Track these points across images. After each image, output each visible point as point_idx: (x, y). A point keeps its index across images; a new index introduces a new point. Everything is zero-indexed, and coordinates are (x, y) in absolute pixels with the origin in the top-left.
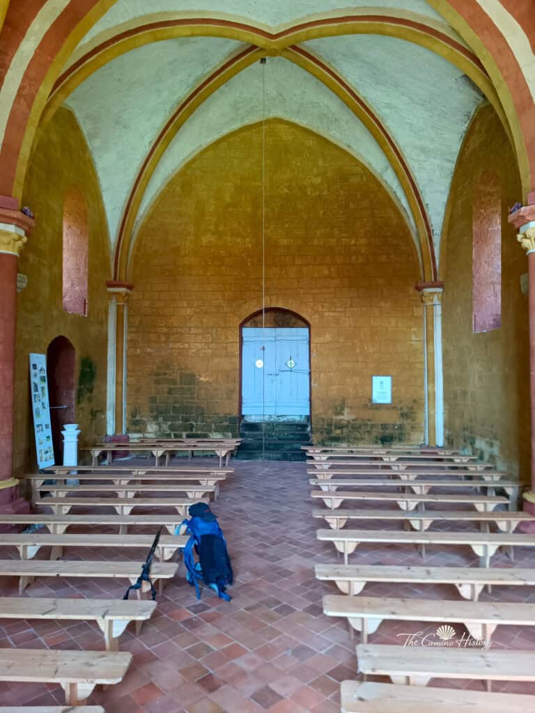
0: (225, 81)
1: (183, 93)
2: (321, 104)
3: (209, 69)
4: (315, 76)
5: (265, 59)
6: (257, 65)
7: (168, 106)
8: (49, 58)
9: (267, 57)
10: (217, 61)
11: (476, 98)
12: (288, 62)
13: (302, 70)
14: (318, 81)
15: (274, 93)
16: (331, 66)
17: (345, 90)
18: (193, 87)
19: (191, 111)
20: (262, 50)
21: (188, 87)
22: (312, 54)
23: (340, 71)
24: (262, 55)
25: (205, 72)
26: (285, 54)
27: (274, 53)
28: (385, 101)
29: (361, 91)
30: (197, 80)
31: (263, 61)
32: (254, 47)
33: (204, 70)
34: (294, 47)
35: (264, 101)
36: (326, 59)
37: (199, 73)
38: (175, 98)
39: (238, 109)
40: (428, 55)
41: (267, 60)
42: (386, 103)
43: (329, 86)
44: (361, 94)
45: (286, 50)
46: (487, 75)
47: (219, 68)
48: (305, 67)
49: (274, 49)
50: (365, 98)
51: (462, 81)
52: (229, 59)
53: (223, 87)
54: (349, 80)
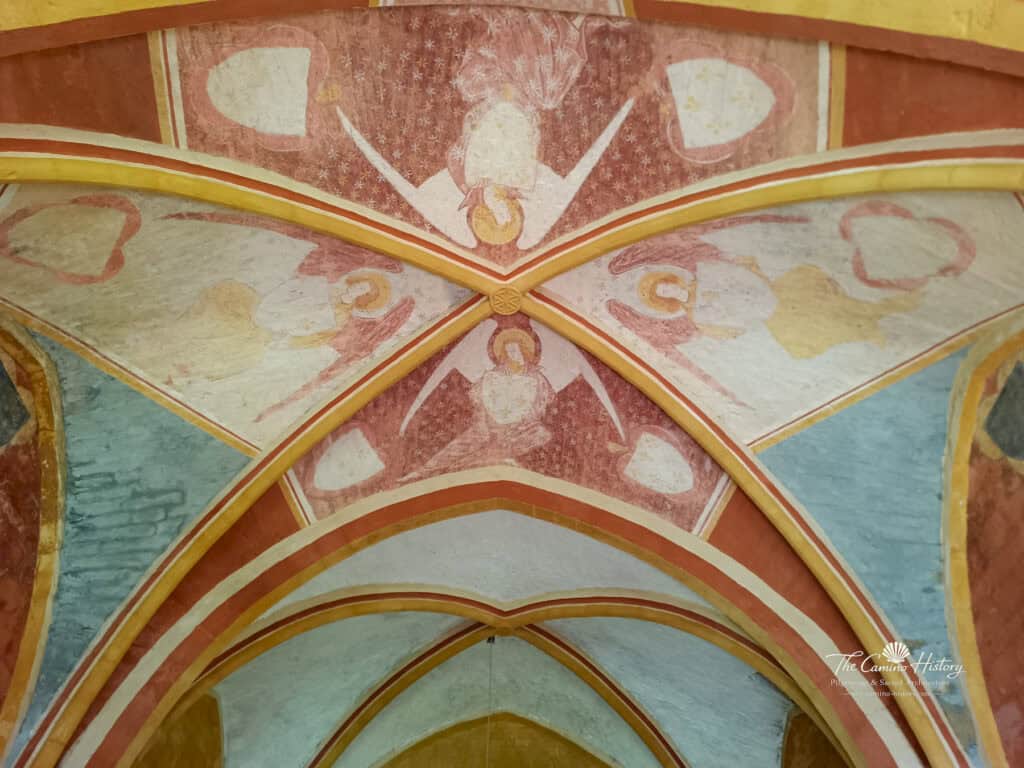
0: (438, 663)
1: (377, 676)
2: (570, 697)
3: (420, 647)
4: (559, 660)
5: (493, 639)
6: (483, 645)
7: (356, 693)
8: (211, 636)
9: (496, 637)
10: (430, 639)
11: (784, 702)
12: (523, 643)
13: (541, 652)
14: (565, 668)
15: (504, 680)
16: (580, 650)
17: (601, 680)
18: (394, 670)
19: (386, 702)
20: (490, 628)
21: (387, 668)
22: (555, 635)
23: (592, 657)
24: (490, 634)
25: (413, 651)
26: (522, 634)
27: (504, 632)
28: (660, 698)
29: (622, 683)
30: (401, 660)
31: (491, 640)
32: (479, 624)
33: (412, 648)
34: (531, 626)
35: (490, 688)
36: (573, 642)
37: (405, 651)
38: (367, 682)
39: (454, 698)
40: (704, 645)
41: (496, 640)
42: (660, 702)
43: (580, 674)
44: (625, 686)
45: (520, 628)
46: (789, 675)
47: (432, 646)
48: (547, 651)
49: (505, 628)
50: (629, 692)
51: (757, 680)
52: (446, 637)
53: (435, 671)
54: (606, 668)
